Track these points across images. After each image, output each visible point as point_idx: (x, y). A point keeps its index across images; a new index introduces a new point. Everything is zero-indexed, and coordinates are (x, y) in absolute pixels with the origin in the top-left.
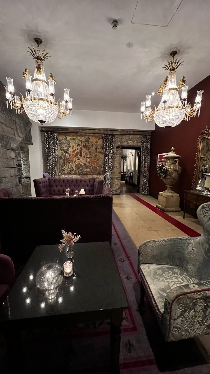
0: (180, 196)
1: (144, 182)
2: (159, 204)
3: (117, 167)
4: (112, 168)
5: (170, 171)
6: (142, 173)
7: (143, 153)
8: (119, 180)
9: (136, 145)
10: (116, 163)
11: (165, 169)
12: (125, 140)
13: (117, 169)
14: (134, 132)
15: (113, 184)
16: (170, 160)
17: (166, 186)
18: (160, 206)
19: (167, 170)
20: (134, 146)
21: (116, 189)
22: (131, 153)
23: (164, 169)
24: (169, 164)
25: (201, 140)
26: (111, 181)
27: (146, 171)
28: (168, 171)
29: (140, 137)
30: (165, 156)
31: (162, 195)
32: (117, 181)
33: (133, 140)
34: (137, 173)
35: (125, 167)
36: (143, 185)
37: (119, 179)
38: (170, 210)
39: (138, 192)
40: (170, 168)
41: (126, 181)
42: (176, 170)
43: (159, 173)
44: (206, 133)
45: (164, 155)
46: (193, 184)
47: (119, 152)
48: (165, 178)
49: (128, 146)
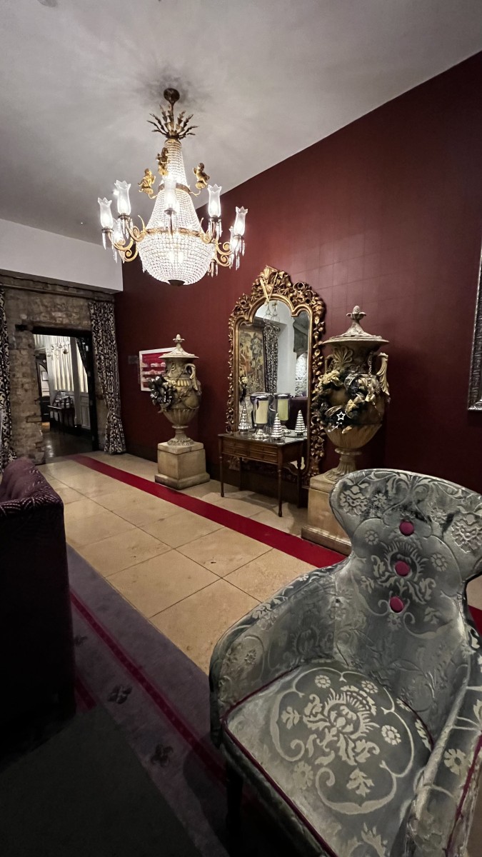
0: (204, 448)
1: (109, 422)
2: (160, 473)
3: (26, 386)
4: (9, 389)
5: (180, 392)
6: (102, 398)
7: (100, 348)
8: (35, 422)
9: (78, 325)
10: (19, 375)
11: (168, 388)
12: (42, 308)
13: (26, 390)
14: (67, 290)
15: (20, 437)
16: (177, 366)
17: (173, 427)
18: (166, 477)
19: (172, 391)
20: (69, 327)
21: (30, 450)
22: (61, 347)
23: (166, 387)
24: (176, 375)
25: (236, 323)
26: (10, 429)
27: (112, 394)
28: (176, 391)
29: (86, 304)
30: (164, 356)
31: (166, 451)
32: (29, 425)
33: (67, 310)
34: (86, 400)
35: (44, 385)
36: (109, 430)
37: (35, 419)
38: (189, 483)
39: (96, 447)
40: (179, 384)
41: (52, 421)
42: (193, 389)
43: (153, 398)
44: (244, 310)
45: (161, 354)
46: (230, 417)
47: (24, 340)
48: (169, 408)
49: (53, 326)
